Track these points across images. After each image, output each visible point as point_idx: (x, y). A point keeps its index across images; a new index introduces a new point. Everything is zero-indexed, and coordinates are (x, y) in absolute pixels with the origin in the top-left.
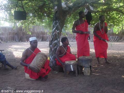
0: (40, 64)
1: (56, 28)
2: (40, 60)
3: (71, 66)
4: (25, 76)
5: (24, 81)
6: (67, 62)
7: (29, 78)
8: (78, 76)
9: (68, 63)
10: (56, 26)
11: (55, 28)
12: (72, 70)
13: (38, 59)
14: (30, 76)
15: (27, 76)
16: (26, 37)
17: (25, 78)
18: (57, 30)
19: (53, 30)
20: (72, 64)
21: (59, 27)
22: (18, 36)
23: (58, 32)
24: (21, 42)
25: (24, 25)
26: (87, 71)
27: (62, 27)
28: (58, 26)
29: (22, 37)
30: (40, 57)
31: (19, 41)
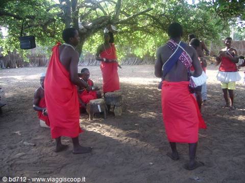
3: (99, 106)
6: (93, 101)
7: (46, 126)
8: (107, 118)
9: (94, 103)
12: (100, 111)
14: (46, 123)
15: (43, 123)
17: (40, 126)
20: (99, 104)
31: (7, 68)
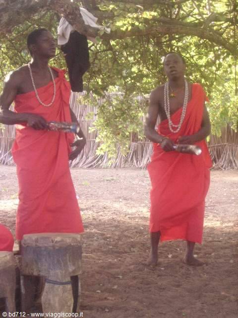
26: (57, 299)
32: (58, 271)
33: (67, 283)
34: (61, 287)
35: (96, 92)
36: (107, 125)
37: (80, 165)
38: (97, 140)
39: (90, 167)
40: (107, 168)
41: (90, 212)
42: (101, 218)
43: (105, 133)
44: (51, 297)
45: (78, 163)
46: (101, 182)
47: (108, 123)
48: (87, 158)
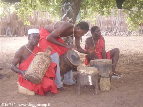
0: (40, 69)
1: (68, 14)
2: (39, 63)
4: (18, 90)
5: (16, 97)
6: (82, 71)
9: (84, 73)
10: (67, 11)
11: (65, 15)
12: (91, 84)
13: (36, 62)
16: (24, 30)
17: (18, 92)
18: (68, 18)
19: (63, 17)
20: (90, 74)
21: (72, 12)
22: (12, 28)
23: (70, 20)
24: (17, 36)
25: (18, 11)
26: (105, 83)
27: (77, 12)
28: (70, 10)
29: (18, 28)
30: (38, 59)
31: (14, 36)
32: (105, 73)
33: (108, 77)
34: (107, 79)
35: (128, 9)
36: (132, 21)
37: (124, 35)
38: (129, 26)
39: (127, 36)
40: (133, 36)
41: (127, 52)
42: (131, 53)
43: (131, 23)
44: (103, 82)
45: (123, 34)
46: (131, 41)
47: (132, 20)
48: (126, 33)
